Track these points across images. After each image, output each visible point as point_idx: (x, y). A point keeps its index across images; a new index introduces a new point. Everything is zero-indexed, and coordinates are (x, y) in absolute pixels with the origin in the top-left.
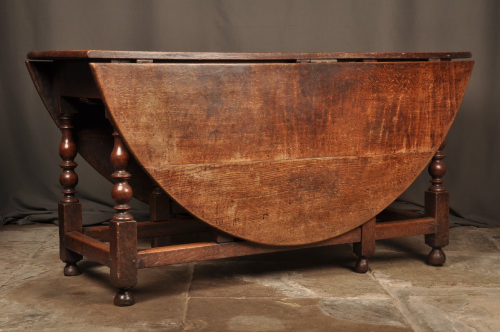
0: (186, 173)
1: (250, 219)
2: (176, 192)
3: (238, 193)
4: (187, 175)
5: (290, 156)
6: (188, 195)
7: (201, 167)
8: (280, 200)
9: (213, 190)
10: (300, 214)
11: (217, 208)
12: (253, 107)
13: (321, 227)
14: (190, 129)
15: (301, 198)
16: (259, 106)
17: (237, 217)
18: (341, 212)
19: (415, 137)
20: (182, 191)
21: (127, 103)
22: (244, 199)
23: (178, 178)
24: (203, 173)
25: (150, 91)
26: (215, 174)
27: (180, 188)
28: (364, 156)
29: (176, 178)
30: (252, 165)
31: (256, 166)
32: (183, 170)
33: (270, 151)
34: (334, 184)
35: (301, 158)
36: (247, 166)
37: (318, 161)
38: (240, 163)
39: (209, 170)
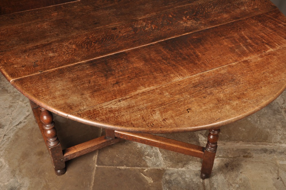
0: (104, 107)
1: (176, 115)
2: (102, 119)
3: (155, 105)
4: (106, 108)
5: (183, 76)
6: (113, 118)
7: (115, 101)
8: (194, 98)
9: (133, 110)
10: (218, 101)
11: (143, 118)
12: (138, 65)
13: (245, 103)
14: (96, 87)
15: (211, 93)
16: (142, 64)
17: (164, 118)
18: (254, 90)
19: (273, 43)
20: (106, 118)
21: (42, 89)
22: (163, 107)
23: (99, 112)
24: (119, 103)
25: (58, 80)
26: (129, 101)
27: (104, 116)
28: (243, 60)
29: (97, 112)
30: (157, 89)
31: (160, 89)
32: (101, 106)
33: (165, 79)
34: (232, 79)
35: (193, 75)
36: (153, 90)
37: (208, 72)
38: (146, 90)
39: (122, 101)
